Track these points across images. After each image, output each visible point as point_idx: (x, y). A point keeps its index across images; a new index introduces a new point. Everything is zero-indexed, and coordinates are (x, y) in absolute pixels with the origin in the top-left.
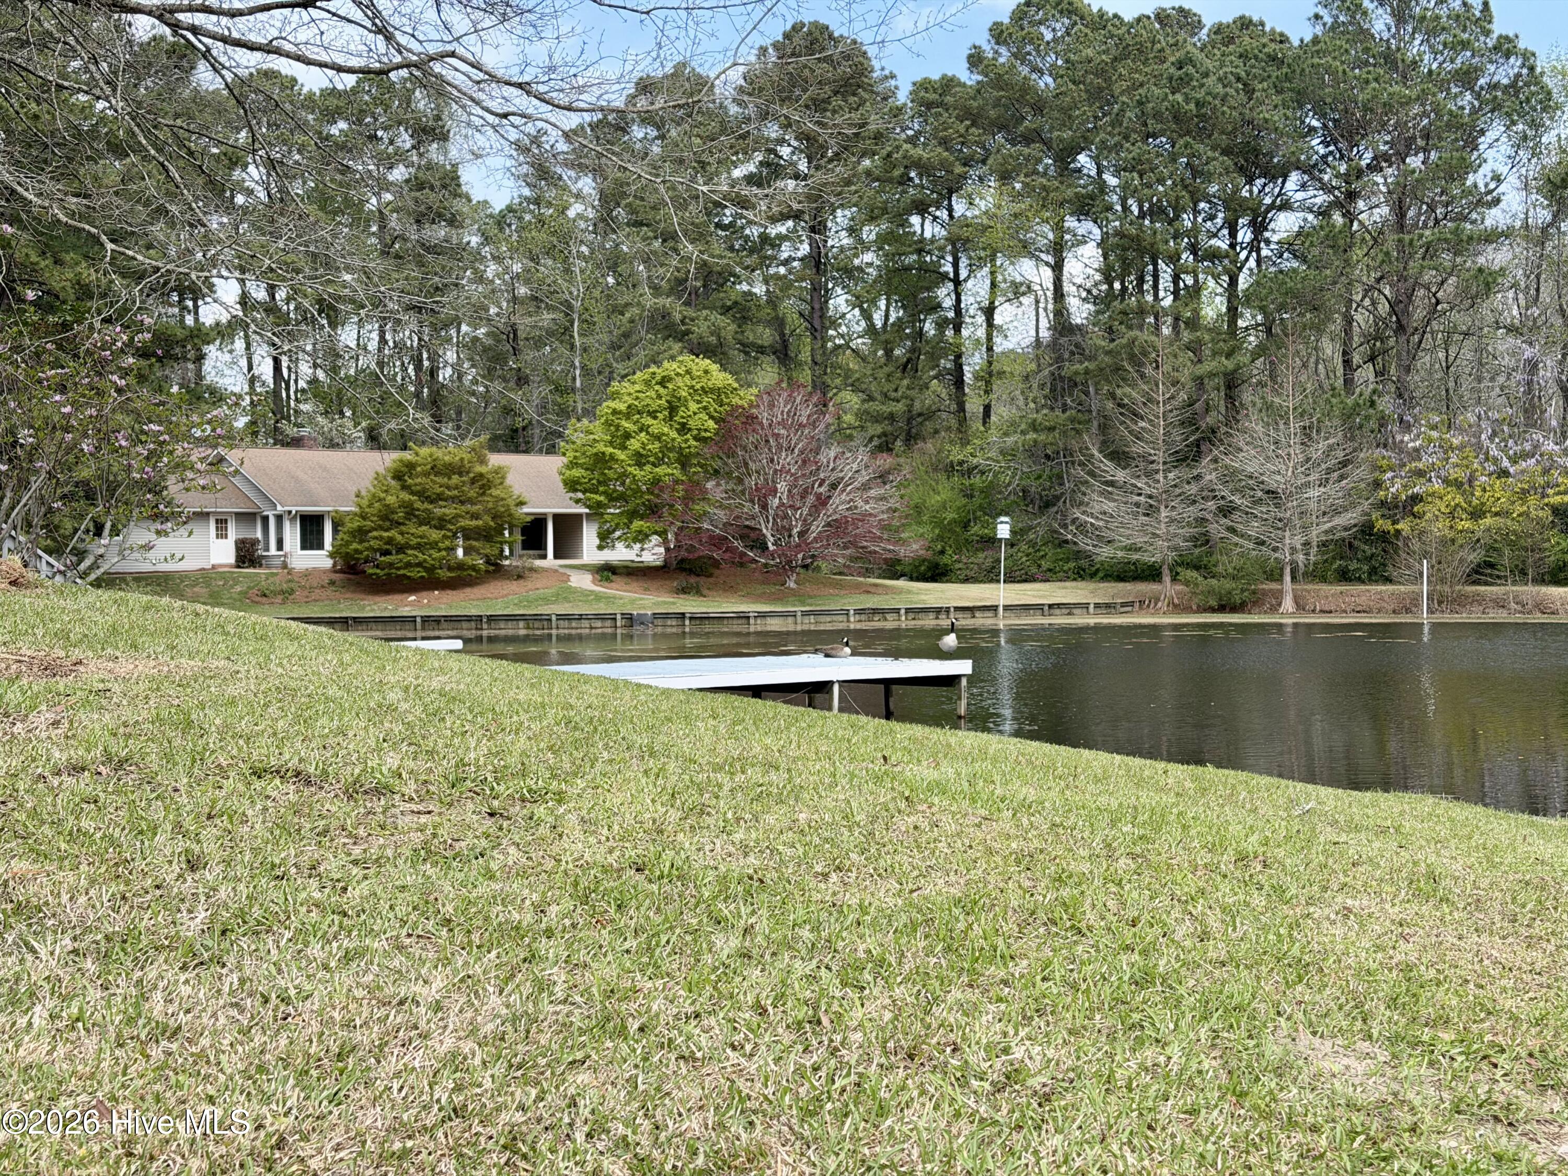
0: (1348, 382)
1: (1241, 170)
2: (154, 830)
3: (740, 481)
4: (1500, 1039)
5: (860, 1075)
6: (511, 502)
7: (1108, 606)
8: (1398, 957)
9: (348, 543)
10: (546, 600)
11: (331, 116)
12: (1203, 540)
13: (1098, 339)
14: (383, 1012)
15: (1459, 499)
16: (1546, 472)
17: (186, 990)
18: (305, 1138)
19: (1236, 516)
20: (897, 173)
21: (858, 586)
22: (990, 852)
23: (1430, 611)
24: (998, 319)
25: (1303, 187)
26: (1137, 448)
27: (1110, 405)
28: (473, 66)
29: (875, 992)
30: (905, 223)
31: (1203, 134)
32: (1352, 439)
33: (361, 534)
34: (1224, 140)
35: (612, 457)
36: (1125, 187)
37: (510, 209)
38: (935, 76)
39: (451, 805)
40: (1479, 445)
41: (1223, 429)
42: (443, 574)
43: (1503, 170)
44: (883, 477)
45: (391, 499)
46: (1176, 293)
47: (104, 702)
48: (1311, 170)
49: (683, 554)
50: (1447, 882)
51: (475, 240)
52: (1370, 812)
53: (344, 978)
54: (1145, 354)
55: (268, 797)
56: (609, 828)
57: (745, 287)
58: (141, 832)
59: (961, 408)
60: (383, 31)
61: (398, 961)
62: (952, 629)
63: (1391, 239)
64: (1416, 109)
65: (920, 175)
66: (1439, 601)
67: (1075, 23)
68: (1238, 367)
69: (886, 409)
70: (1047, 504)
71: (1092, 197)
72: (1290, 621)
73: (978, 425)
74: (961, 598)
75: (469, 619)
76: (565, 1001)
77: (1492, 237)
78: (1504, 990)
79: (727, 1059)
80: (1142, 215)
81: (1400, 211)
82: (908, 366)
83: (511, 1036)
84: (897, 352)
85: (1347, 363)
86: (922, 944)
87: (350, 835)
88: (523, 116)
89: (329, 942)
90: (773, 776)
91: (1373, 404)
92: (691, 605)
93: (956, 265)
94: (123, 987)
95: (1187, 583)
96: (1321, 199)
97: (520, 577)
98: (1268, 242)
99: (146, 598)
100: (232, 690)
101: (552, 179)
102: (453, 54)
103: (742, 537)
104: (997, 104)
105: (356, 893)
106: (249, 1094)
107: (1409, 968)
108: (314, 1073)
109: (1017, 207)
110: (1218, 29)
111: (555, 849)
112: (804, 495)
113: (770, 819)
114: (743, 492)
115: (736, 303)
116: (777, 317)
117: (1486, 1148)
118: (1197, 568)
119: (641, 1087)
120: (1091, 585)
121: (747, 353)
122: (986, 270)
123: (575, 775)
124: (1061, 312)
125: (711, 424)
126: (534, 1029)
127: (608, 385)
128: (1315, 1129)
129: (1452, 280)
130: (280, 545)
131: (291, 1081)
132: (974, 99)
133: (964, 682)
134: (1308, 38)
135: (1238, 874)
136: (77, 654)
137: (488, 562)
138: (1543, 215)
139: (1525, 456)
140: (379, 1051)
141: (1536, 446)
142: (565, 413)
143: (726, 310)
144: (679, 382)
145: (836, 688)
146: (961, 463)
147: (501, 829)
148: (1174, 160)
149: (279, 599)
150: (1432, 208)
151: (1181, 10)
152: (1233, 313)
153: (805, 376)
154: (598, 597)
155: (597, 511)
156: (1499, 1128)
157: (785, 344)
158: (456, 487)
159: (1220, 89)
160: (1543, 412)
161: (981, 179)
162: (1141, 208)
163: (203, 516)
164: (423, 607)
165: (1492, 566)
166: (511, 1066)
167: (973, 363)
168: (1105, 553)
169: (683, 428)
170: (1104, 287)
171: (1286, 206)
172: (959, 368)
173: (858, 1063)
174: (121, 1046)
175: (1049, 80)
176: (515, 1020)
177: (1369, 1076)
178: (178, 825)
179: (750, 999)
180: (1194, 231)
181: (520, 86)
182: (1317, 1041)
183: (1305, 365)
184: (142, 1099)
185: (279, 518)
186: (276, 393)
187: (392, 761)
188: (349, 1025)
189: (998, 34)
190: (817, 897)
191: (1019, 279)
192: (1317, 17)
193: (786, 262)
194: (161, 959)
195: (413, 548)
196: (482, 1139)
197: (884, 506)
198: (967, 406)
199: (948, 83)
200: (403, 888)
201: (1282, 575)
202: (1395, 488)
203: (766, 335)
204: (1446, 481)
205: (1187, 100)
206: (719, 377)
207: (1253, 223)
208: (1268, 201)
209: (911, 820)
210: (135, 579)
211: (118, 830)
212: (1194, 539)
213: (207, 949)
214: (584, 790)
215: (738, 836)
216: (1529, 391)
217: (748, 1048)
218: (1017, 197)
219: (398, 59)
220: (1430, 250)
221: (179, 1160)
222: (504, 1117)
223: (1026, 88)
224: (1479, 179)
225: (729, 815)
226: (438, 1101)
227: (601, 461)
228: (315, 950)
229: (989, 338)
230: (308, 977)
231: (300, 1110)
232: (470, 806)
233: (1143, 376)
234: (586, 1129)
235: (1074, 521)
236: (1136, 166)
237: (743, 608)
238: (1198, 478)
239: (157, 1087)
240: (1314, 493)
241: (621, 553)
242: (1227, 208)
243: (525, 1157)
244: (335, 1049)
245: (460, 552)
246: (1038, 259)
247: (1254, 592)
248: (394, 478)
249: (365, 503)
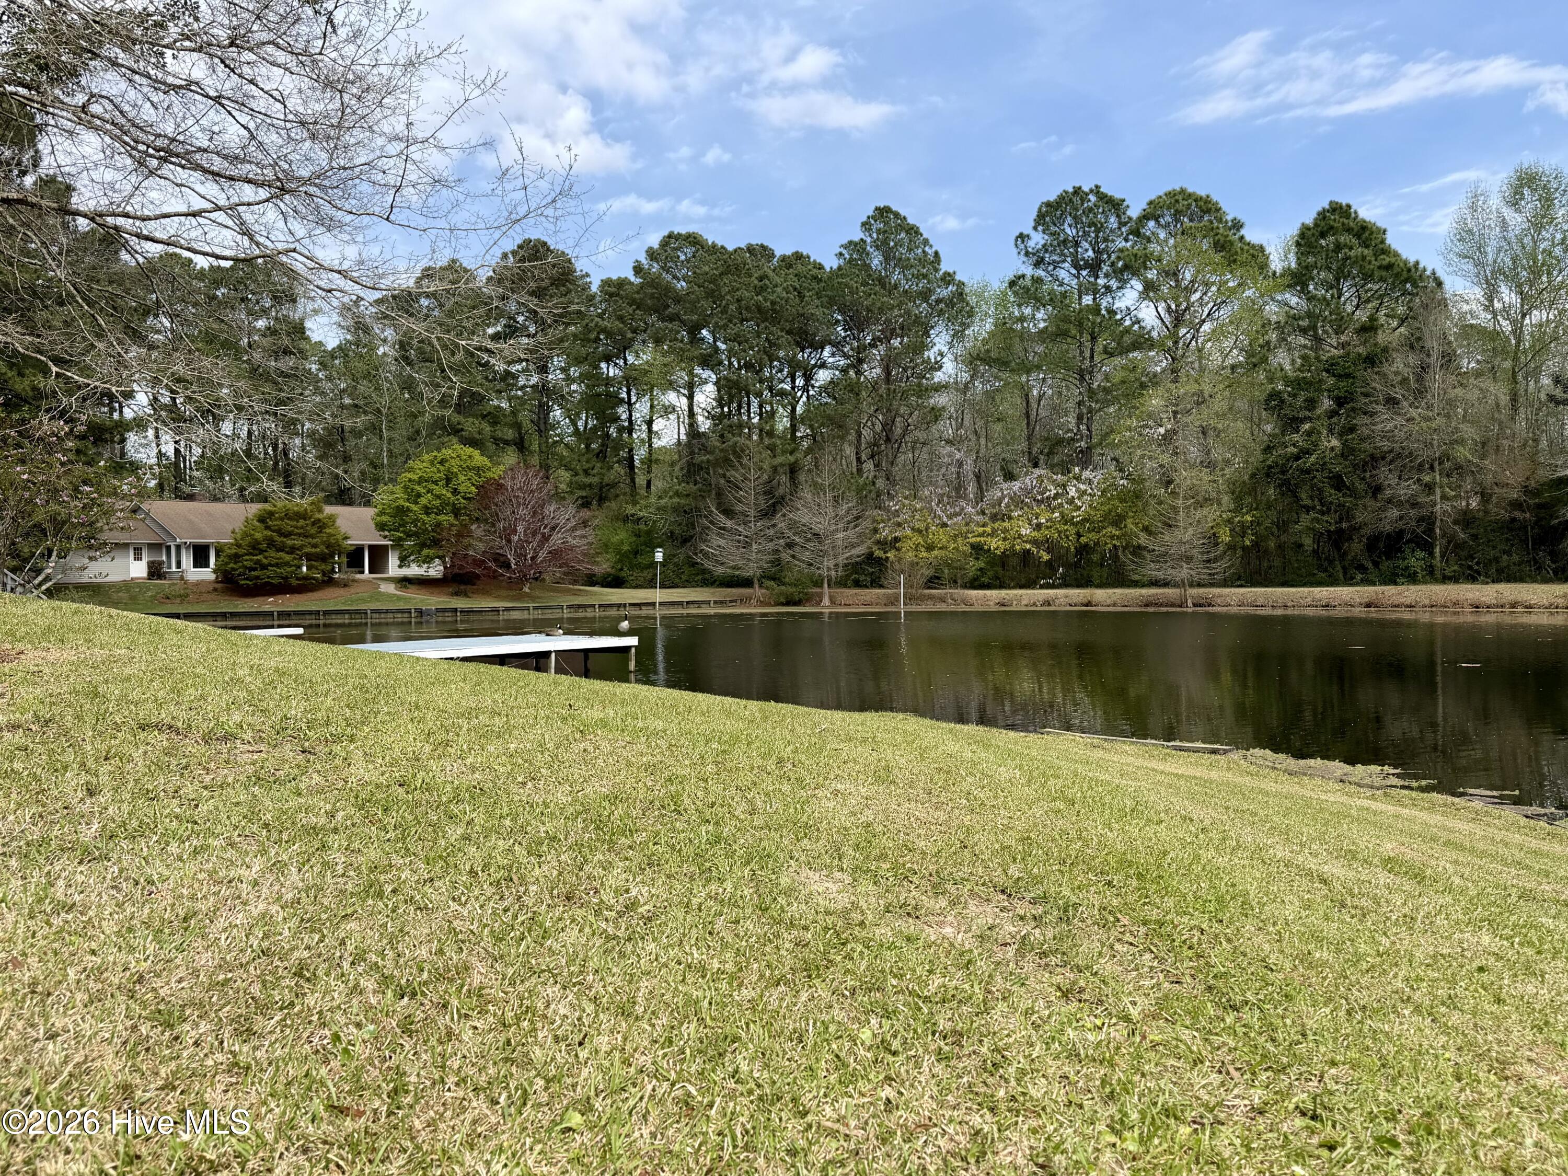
0: (860, 471)
1: (798, 344)
2: (65, 768)
3: (493, 525)
4: (915, 867)
5: (534, 913)
6: (339, 537)
7: (722, 602)
8: (863, 819)
9: (227, 564)
10: (364, 601)
11: (217, 284)
12: (777, 562)
13: (715, 441)
14: (217, 889)
15: (921, 540)
16: (967, 524)
17: (80, 878)
18: (158, 976)
19: (797, 549)
20: (593, 336)
21: (569, 590)
22: (629, 764)
23: (905, 604)
24: (655, 427)
25: (833, 355)
26: (739, 508)
27: (722, 481)
28: (308, 258)
29: (549, 858)
30: (597, 367)
31: (775, 321)
32: (862, 504)
33: (236, 557)
34: (788, 326)
35: (408, 509)
36: (730, 351)
37: (340, 347)
38: (614, 277)
39: (275, 746)
40: (931, 510)
41: (788, 497)
42: (294, 582)
43: (945, 349)
44: (585, 524)
45: (258, 536)
46: (761, 415)
47: (38, 680)
48: (837, 345)
49: (456, 571)
50: (895, 771)
51: (314, 367)
52: (860, 728)
53: (191, 867)
54: (743, 451)
55: (148, 744)
56: (383, 758)
57: (496, 402)
58: (56, 770)
59: (633, 480)
60: (246, 232)
61: (230, 853)
62: (626, 618)
63: (883, 390)
64: (896, 312)
65: (606, 338)
66: (909, 599)
67: (697, 251)
68: (796, 462)
69: (587, 480)
70: (685, 541)
71: (710, 356)
72: (827, 611)
73: (643, 492)
74: (633, 598)
75: (310, 613)
76: (343, 875)
77: (940, 388)
78: (919, 836)
79: (449, 907)
80: (740, 368)
81: (888, 372)
82: (601, 455)
83: (304, 900)
84: (593, 446)
85: (858, 459)
86: (580, 826)
87: (204, 768)
88: (341, 291)
89: (183, 842)
90: (497, 719)
91: (874, 483)
92: (460, 603)
93: (629, 393)
94: (36, 877)
95: (767, 588)
96: (843, 362)
97: (345, 586)
98: (813, 387)
99: (75, 605)
100: (127, 671)
101: (367, 330)
102: (294, 250)
103: (495, 560)
104: (652, 296)
105: (203, 808)
106: (120, 947)
107: (868, 825)
108: (166, 931)
109: (667, 360)
110: (784, 258)
111: (345, 774)
112: (534, 534)
113: (491, 749)
114: (495, 532)
115: (490, 413)
116: (516, 423)
117: (901, 932)
118: (774, 579)
119: (390, 930)
120: (712, 590)
121: (497, 445)
122: (647, 397)
123: (363, 723)
124: (693, 425)
125: (473, 489)
126: (320, 896)
127: (406, 462)
128: (806, 928)
129: (916, 413)
130: (179, 565)
131: (151, 937)
132: (638, 293)
133: (633, 650)
134: (835, 267)
135: (777, 772)
136: (20, 646)
137: (324, 574)
138: (966, 377)
139: (956, 515)
140: (212, 915)
141: (962, 509)
142: (376, 481)
143: (484, 417)
144: (453, 462)
145: (553, 655)
146: (633, 515)
147: (309, 761)
148: (759, 337)
149: (178, 600)
150: (905, 370)
151: (762, 246)
152: (794, 429)
153: (535, 460)
154: (399, 598)
155: (398, 544)
156: (911, 920)
157: (522, 439)
158: (302, 527)
159: (784, 294)
160: (966, 489)
161: (644, 342)
162: (739, 363)
163: (126, 546)
164: (278, 605)
165: (938, 578)
166: (302, 920)
167: (640, 454)
168: (720, 570)
169: (455, 492)
170: (718, 410)
171: (823, 366)
172: (631, 459)
173: (534, 905)
174: (32, 918)
175: (684, 284)
176: (308, 889)
177: (839, 892)
178: (83, 764)
179: (468, 868)
180: (771, 378)
181: (339, 272)
182: (811, 873)
183: (835, 460)
184: (45, 953)
185: (178, 547)
186: (176, 464)
187: (237, 717)
188: (193, 898)
189: (652, 254)
190: (516, 798)
191: (667, 403)
192: (841, 254)
193: (522, 388)
194: (66, 856)
195: (272, 566)
196: (280, 970)
197: (585, 541)
198: (637, 480)
199: (622, 283)
200: (237, 804)
201: (822, 583)
202: (885, 533)
203: (510, 434)
204: (913, 529)
205: (765, 300)
206: (478, 458)
207: (804, 375)
208: (813, 362)
209: (582, 745)
210: (76, 588)
211: (40, 770)
212: (771, 562)
213: (98, 849)
214: (368, 733)
215: (469, 761)
216: (959, 477)
217: (463, 899)
218: (664, 354)
219: (257, 252)
220: (904, 395)
221: (68, 994)
222: (296, 954)
223: (668, 289)
224: (931, 354)
225: (465, 747)
226: (251, 946)
227: (401, 511)
228: (174, 848)
229: (650, 439)
230: (167, 866)
231: (155, 956)
232: (289, 746)
233: (741, 464)
234: (351, 959)
235: (701, 551)
236: (737, 339)
237: (496, 604)
238: (774, 526)
239: (55, 945)
240: (841, 535)
241: (414, 570)
242: (790, 366)
243: (308, 980)
244: (182, 914)
245: (304, 569)
246: (679, 392)
247: (806, 594)
248: (259, 521)
249: (239, 536)
